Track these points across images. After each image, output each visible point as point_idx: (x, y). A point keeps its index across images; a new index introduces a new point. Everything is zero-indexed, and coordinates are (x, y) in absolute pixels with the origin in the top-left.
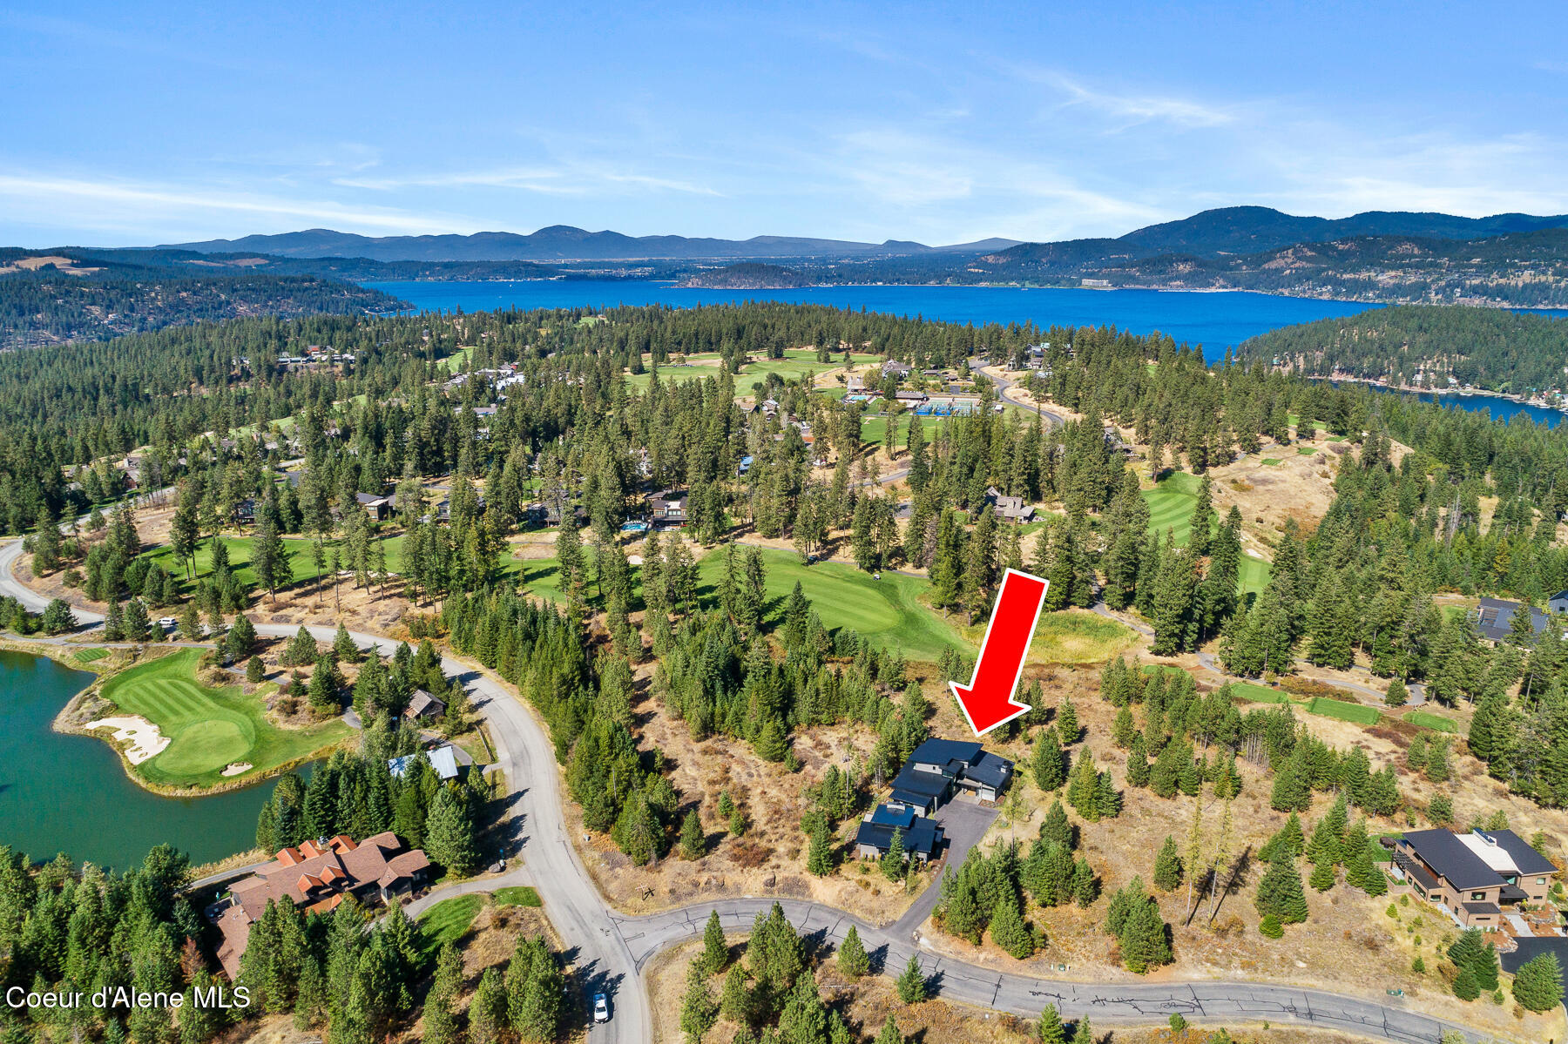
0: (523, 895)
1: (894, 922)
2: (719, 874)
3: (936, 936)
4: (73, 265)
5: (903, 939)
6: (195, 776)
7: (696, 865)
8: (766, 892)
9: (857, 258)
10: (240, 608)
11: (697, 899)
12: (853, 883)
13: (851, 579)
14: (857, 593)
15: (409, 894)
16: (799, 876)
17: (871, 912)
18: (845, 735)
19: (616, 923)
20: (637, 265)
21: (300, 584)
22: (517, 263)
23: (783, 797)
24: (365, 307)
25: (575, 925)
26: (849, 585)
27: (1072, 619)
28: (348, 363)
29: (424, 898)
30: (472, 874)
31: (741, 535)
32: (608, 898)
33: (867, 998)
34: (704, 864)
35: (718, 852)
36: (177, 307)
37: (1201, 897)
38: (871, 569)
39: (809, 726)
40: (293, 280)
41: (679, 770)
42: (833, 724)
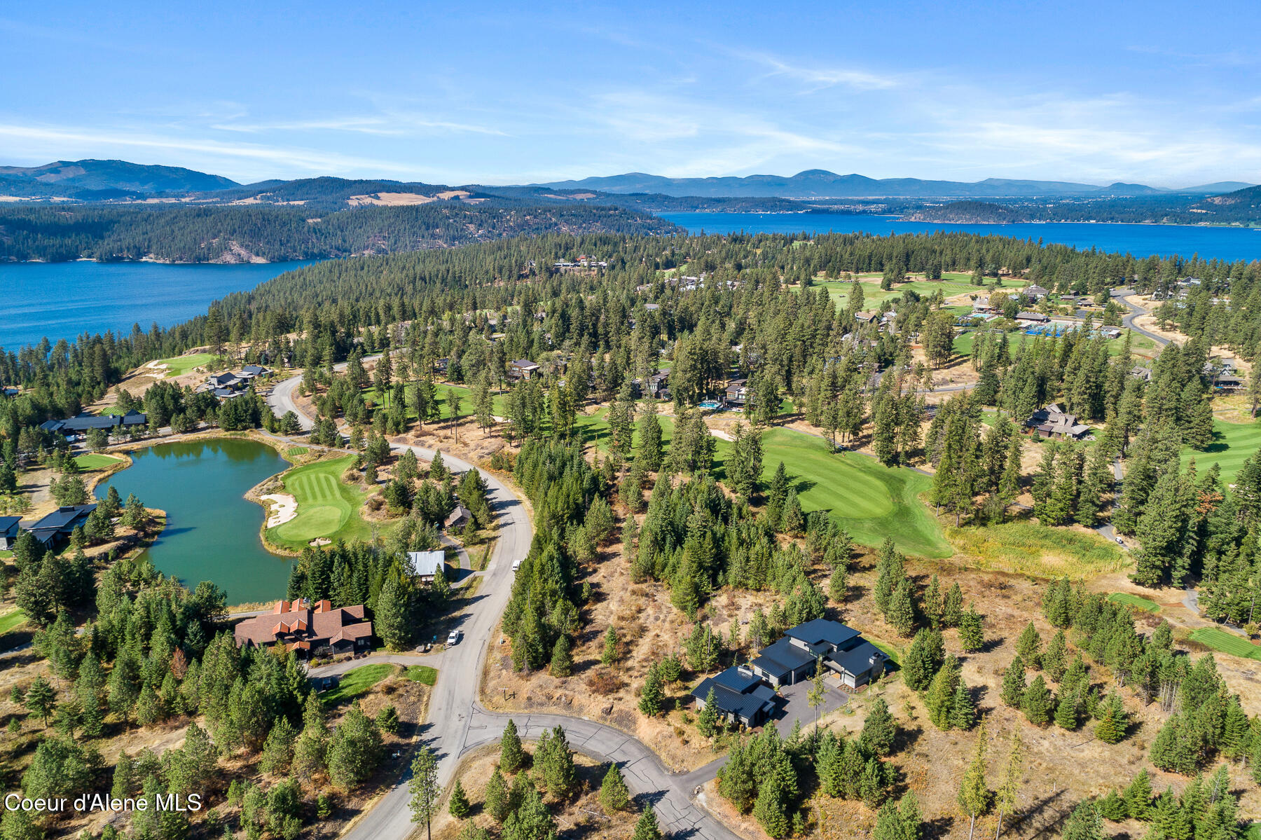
0: (426, 674)
1: (688, 772)
2: (572, 693)
3: (714, 795)
4: (470, 197)
5: (684, 789)
6: (292, 542)
7: (557, 681)
8: (602, 718)
9: (1078, 199)
10: (399, 432)
11: (545, 709)
12: (671, 729)
13: (868, 470)
14: (865, 483)
15: (352, 654)
16: (632, 712)
17: (673, 758)
18: (761, 601)
19: (474, 711)
20: (873, 202)
21: (446, 420)
22: (774, 199)
23: (671, 643)
24: (651, 230)
25: (444, 707)
26: (861, 474)
27: (1070, 536)
28: (600, 268)
29: (362, 659)
30: (403, 650)
31: (792, 421)
32: (483, 692)
33: (612, 832)
34: (564, 682)
35: (583, 676)
36: (521, 227)
37: (1005, 833)
38: (889, 463)
39: (736, 587)
40: (603, 209)
41: (605, 603)
42: (758, 590)
